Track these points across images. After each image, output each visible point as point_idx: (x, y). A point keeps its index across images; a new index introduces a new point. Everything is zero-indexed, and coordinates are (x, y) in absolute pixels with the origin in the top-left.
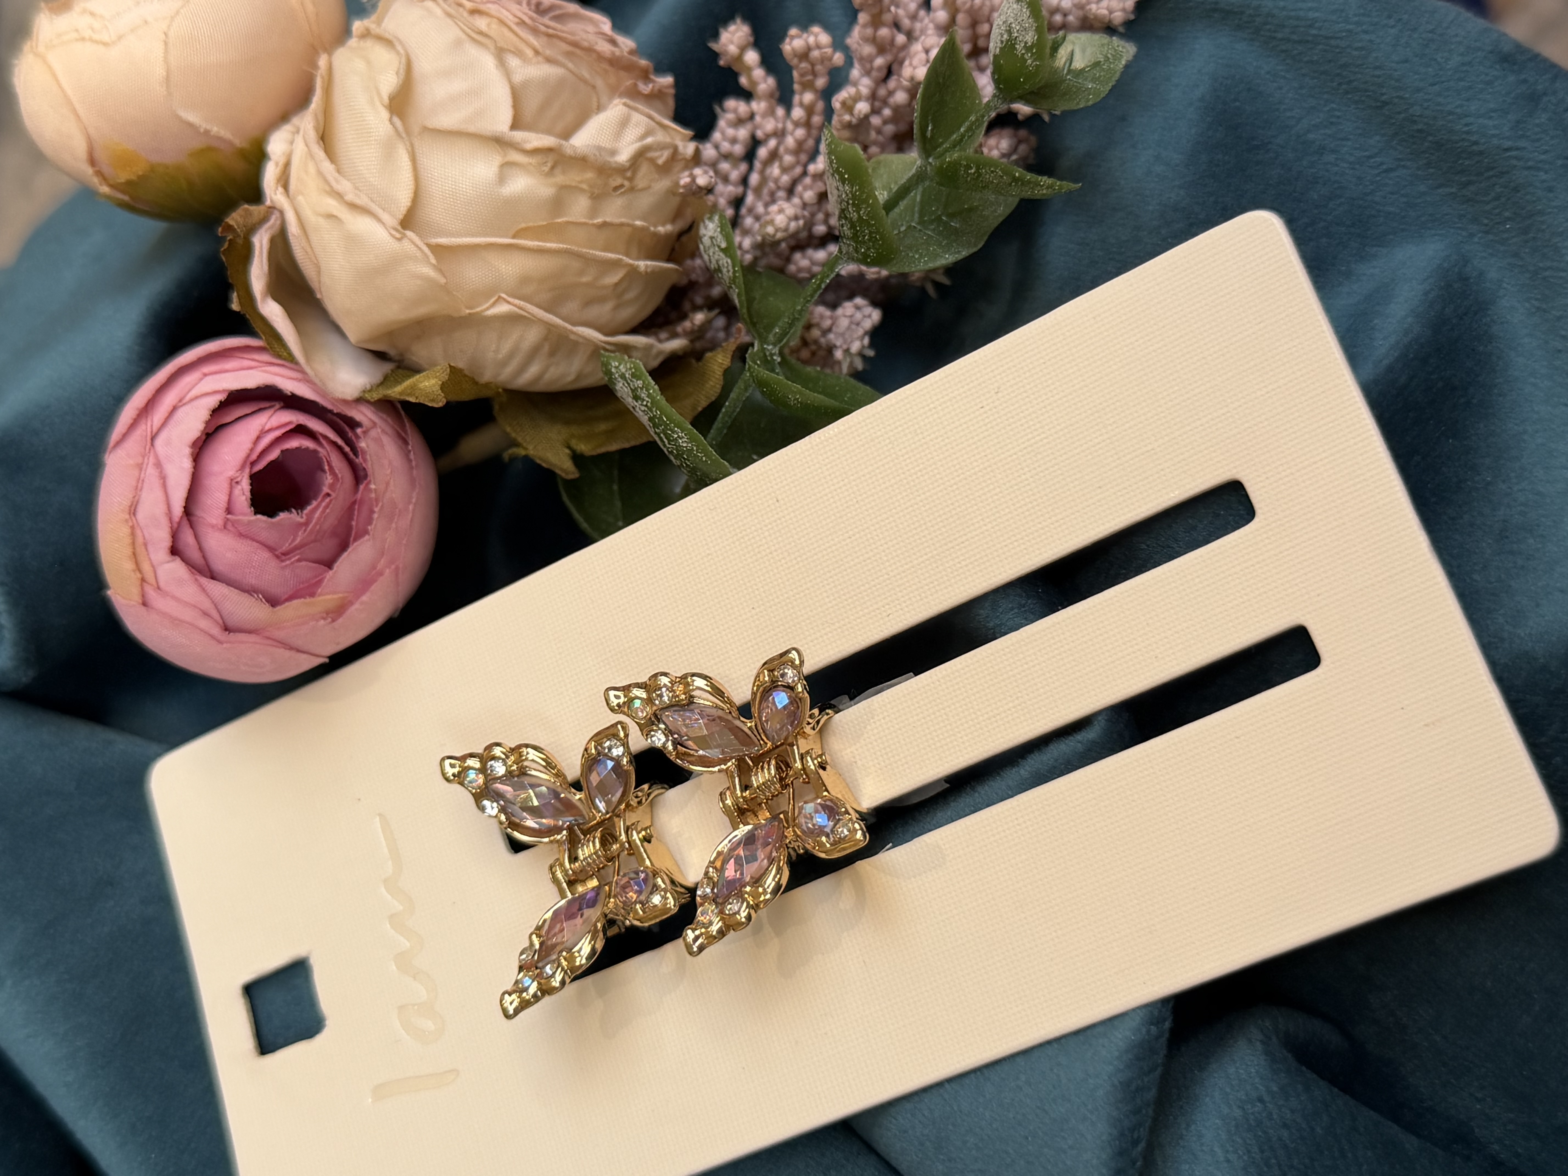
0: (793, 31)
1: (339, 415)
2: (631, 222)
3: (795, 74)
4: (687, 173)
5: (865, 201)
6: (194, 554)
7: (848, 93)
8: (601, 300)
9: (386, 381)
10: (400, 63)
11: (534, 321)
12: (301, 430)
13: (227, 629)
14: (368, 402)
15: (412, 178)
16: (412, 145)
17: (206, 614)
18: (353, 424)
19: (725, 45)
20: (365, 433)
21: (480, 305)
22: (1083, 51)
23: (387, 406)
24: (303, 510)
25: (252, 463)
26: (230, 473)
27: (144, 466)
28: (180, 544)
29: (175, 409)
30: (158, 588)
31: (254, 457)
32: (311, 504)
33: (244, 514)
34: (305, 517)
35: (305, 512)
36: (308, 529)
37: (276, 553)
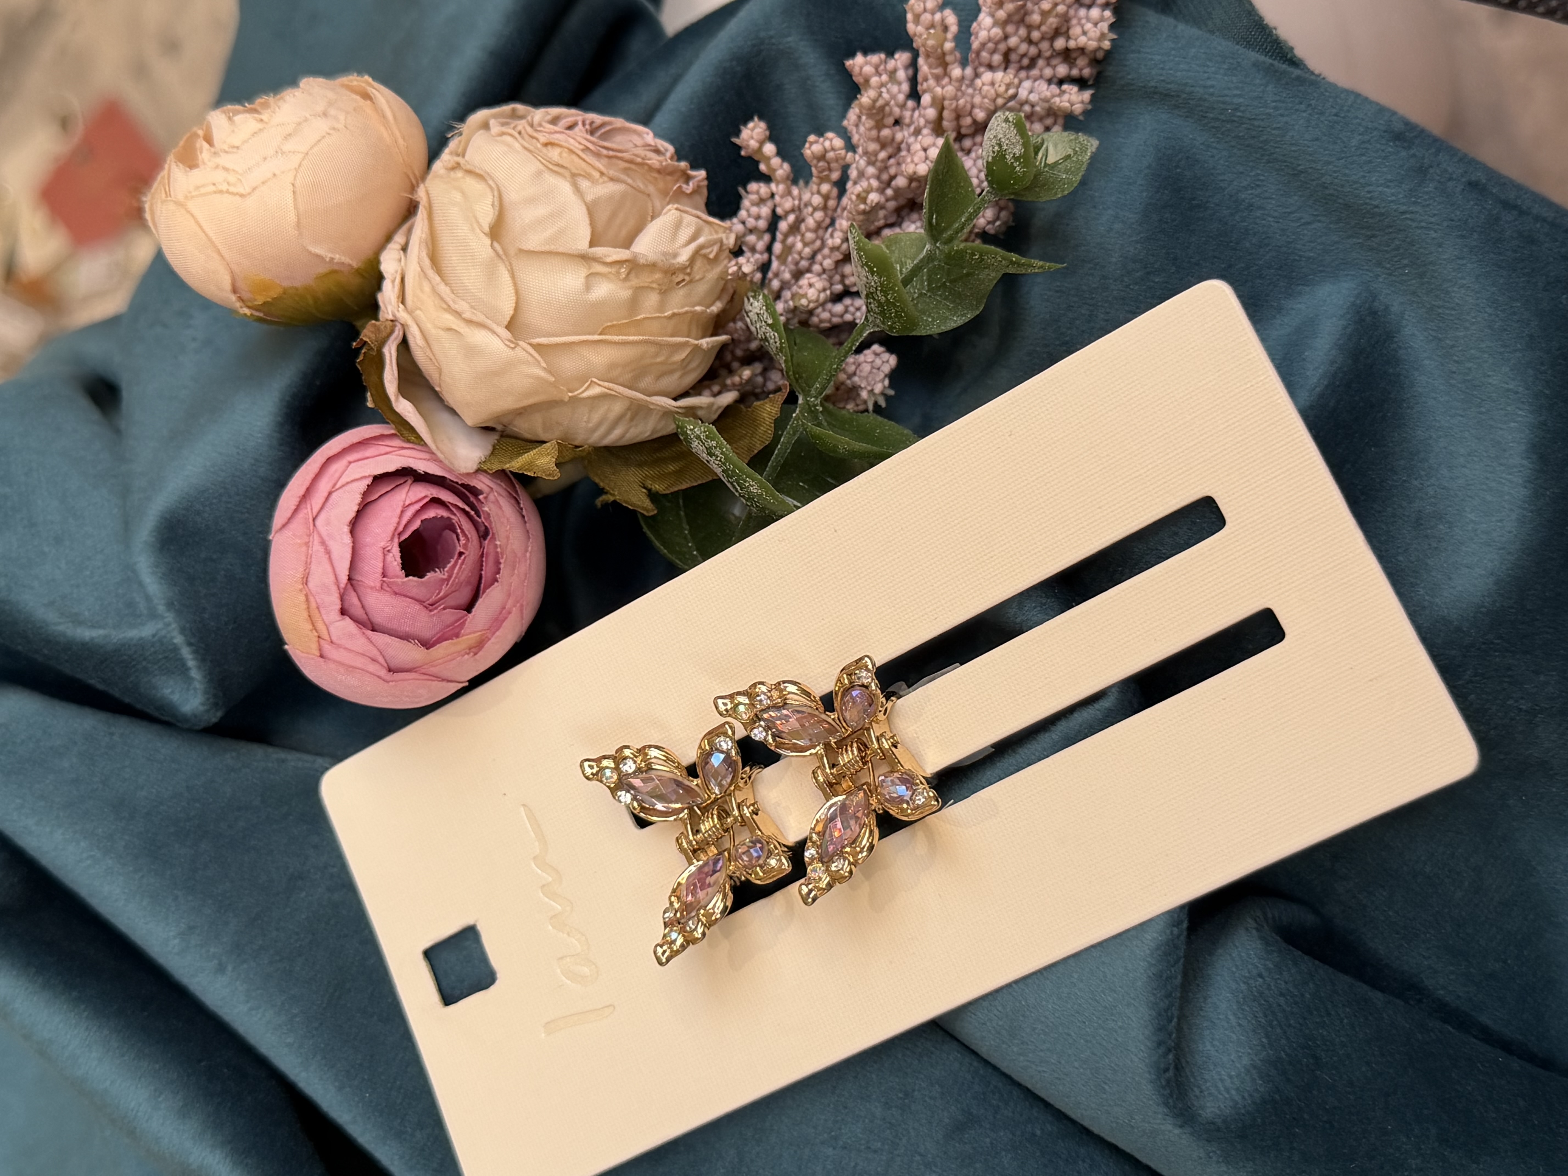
0: (812, 138)
1: (464, 486)
2: (693, 309)
3: (814, 170)
4: (733, 262)
6: (358, 612)
7: (861, 186)
8: (671, 372)
9: (494, 453)
10: (494, 196)
11: (616, 397)
12: (435, 502)
13: (390, 670)
14: (486, 472)
15: (513, 291)
16: (510, 263)
17: (374, 661)
18: (475, 492)
19: (747, 141)
20: (486, 498)
21: (577, 389)
22: (1056, 146)
23: (502, 475)
24: (444, 568)
25: (400, 534)
26: (382, 544)
27: (311, 544)
28: (346, 606)
29: (330, 494)
30: (332, 642)
31: (401, 528)
32: (449, 562)
33: (397, 577)
34: (446, 574)
35: (446, 569)
36: (450, 583)
37: (425, 604)
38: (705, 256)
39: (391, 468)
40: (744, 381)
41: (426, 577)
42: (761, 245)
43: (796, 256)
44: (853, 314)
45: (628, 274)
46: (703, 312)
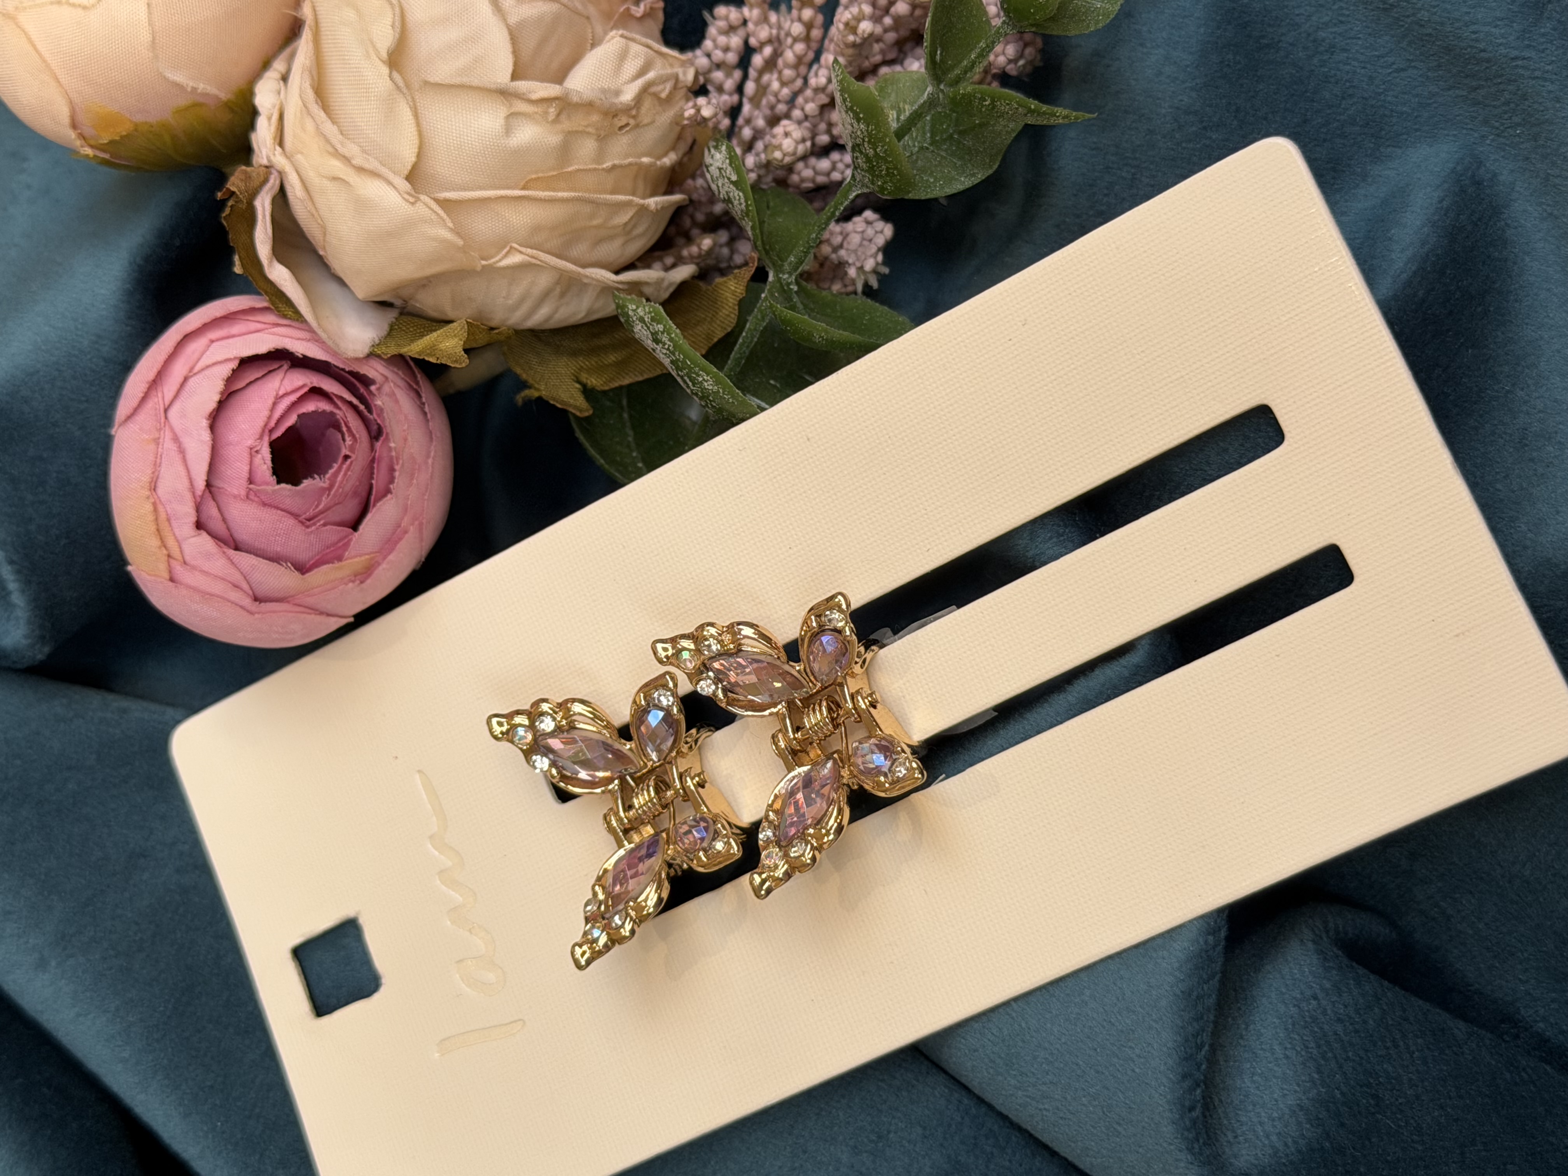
1: (351, 373)
2: (638, 161)
4: (691, 104)
6: (218, 527)
7: (851, 13)
8: (611, 238)
9: (392, 334)
10: (394, 14)
11: (543, 267)
12: (316, 392)
13: (256, 599)
14: (379, 356)
15: (416, 133)
16: (413, 99)
17: (236, 586)
18: (366, 381)
20: (379, 389)
21: (493, 257)
23: (400, 361)
24: (325, 473)
25: (271, 432)
26: (250, 442)
27: (161, 440)
28: (203, 519)
29: (186, 379)
30: (185, 563)
31: (272, 424)
32: (330, 467)
33: (267, 484)
34: (328, 482)
35: (327, 476)
36: (332, 493)
37: (300, 519)
38: (656, 95)
39: (263, 349)
40: (703, 253)
41: (302, 485)
42: (729, 84)
43: (772, 99)
44: (842, 173)
45: (558, 115)
46: (651, 165)
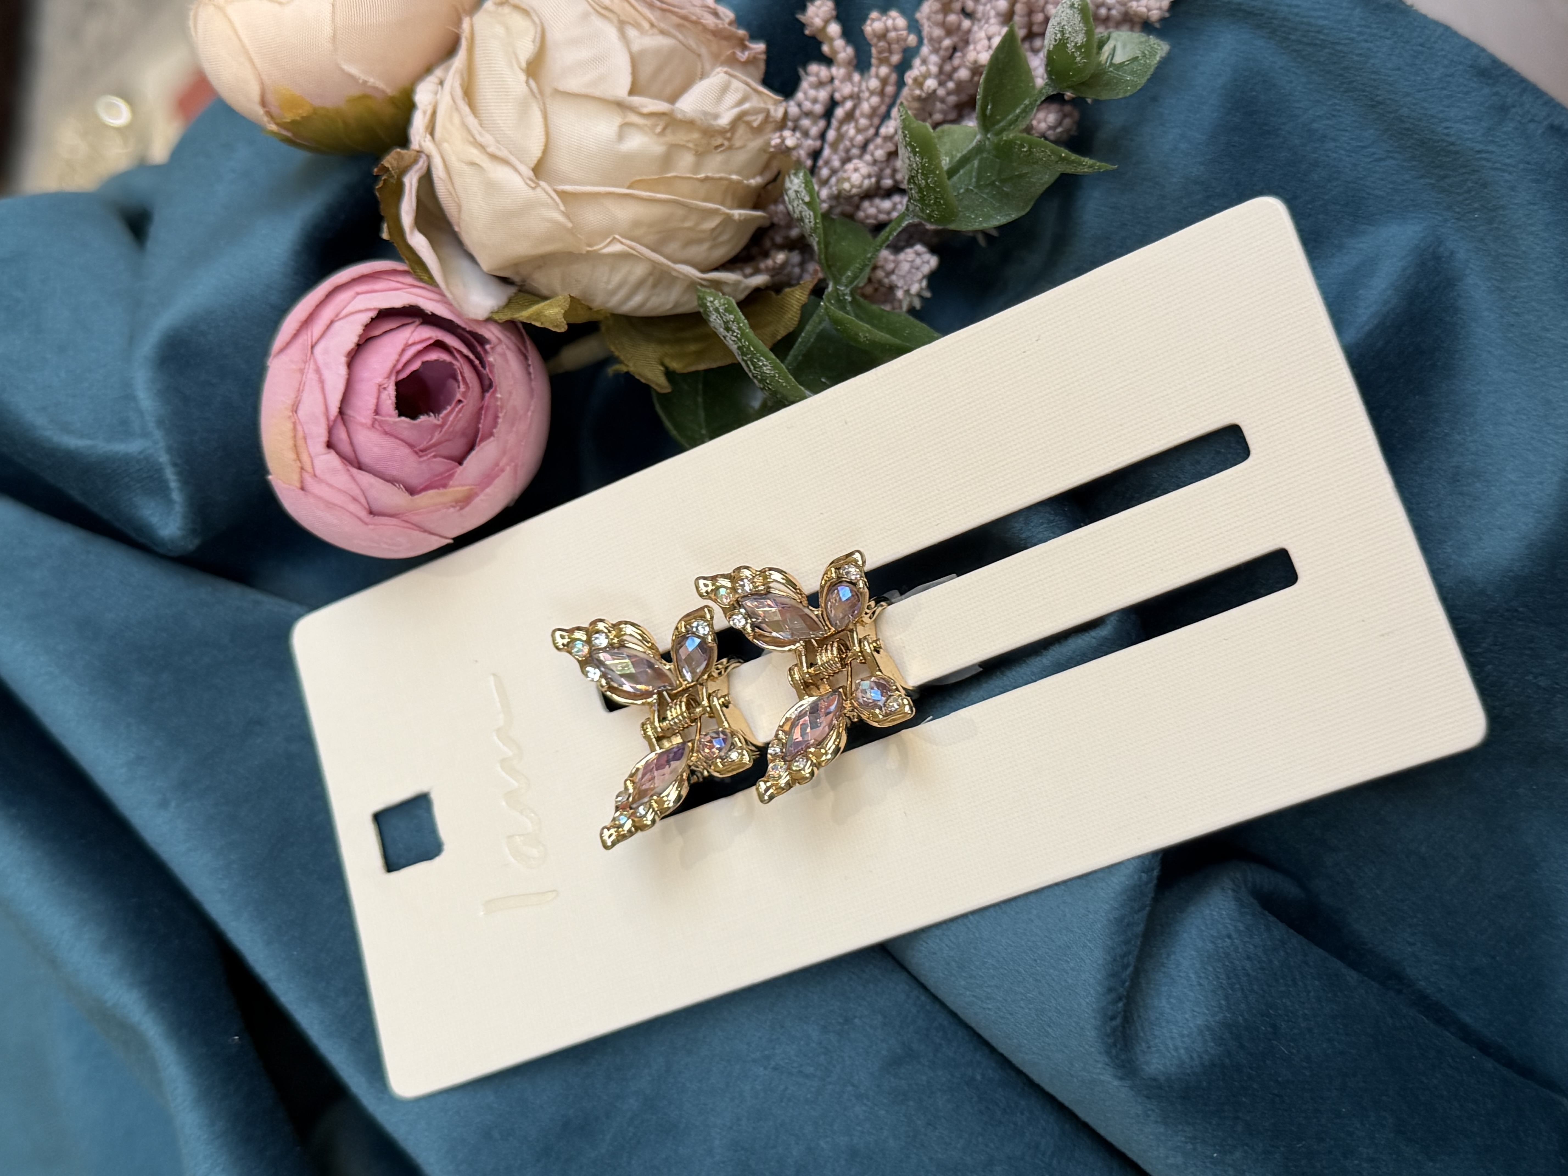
0: (874, 14)
1: (471, 333)
2: (727, 176)
3: (874, 51)
4: (778, 134)
5: (933, 172)
6: (346, 448)
7: (920, 71)
8: (699, 241)
9: (509, 303)
10: (536, 33)
11: (640, 258)
12: (439, 345)
13: (371, 512)
14: (496, 322)
15: (543, 133)
16: (544, 104)
17: (355, 499)
18: (482, 341)
19: (812, 18)
20: (492, 348)
21: (597, 244)
22: (1124, 46)
23: (511, 326)
24: (440, 412)
25: (398, 373)
26: (379, 380)
27: (305, 371)
28: (335, 440)
29: (333, 322)
30: (315, 476)
31: (399, 366)
32: (445, 408)
33: (390, 416)
34: (440, 421)
35: (442, 415)
36: (444, 430)
37: (416, 449)
38: (748, 124)
39: (397, 305)
40: (777, 266)
41: (419, 420)
42: (815, 131)
43: (848, 144)
45: (665, 129)
46: (740, 183)
